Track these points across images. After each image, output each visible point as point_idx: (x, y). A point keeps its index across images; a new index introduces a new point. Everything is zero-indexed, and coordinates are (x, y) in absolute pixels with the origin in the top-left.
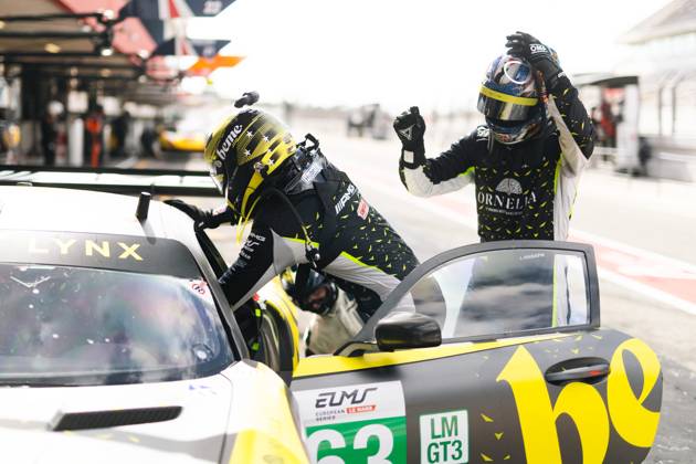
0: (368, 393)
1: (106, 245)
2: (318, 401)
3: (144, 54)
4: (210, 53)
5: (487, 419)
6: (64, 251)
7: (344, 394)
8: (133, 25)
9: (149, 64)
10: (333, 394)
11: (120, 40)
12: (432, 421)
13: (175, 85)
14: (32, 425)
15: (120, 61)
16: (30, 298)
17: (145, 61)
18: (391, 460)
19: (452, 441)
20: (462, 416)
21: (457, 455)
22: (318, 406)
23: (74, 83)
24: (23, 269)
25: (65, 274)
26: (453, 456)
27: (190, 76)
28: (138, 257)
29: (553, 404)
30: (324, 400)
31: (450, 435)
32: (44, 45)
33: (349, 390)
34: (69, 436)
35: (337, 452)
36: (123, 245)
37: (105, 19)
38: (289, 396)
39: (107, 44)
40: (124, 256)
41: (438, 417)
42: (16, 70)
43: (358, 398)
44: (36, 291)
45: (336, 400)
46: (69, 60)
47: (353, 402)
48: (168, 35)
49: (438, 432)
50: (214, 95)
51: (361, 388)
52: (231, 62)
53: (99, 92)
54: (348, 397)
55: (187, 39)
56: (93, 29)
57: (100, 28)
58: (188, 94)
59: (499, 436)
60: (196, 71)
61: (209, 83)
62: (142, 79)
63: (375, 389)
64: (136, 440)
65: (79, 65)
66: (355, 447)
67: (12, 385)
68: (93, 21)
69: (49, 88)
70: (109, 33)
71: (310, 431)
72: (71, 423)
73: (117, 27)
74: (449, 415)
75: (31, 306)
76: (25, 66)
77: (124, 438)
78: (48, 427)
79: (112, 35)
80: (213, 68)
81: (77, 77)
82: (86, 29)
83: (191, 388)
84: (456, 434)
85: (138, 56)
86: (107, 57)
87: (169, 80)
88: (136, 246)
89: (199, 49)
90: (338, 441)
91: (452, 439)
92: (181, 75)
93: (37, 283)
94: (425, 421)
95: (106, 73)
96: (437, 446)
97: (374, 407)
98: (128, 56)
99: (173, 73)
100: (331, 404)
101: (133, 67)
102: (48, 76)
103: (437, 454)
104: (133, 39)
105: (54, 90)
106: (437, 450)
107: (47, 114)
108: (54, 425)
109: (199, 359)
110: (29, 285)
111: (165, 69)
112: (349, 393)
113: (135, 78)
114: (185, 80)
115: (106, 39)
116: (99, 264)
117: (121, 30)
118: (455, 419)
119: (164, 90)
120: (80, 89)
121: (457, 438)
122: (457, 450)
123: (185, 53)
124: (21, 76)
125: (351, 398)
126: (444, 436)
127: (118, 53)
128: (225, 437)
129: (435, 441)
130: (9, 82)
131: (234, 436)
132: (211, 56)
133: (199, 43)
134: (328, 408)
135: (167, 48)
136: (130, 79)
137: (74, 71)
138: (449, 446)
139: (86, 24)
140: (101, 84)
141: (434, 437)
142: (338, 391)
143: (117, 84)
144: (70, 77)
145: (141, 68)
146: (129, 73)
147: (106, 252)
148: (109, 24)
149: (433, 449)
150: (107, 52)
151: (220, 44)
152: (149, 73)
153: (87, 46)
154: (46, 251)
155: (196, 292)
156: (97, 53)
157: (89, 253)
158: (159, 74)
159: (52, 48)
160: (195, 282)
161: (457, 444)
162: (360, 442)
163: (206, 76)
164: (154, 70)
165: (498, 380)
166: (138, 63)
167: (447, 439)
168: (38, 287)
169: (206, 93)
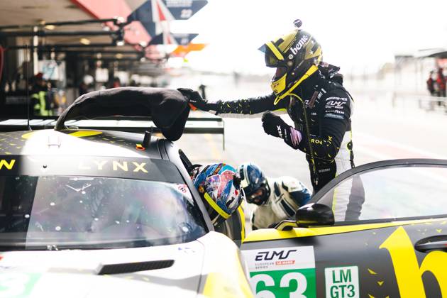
0: (291, 253)
1: (125, 163)
2: (257, 257)
3: (144, 44)
4: (186, 42)
5: (372, 272)
6: (100, 168)
7: (275, 253)
8: (136, 26)
9: (147, 50)
10: (267, 253)
11: (128, 35)
12: (333, 272)
13: (164, 63)
14: (85, 272)
15: (129, 48)
16: (79, 197)
17: (144, 48)
18: (306, 296)
19: (348, 285)
20: (355, 270)
21: (351, 294)
22: (257, 260)
23: (99, 63)
24: (76, 179)
25: (100, 182)
26: (349, 295)
27: (172, 57)
28: (145, 171)
29: (420, 264)
30: (261, 256)
31: (346, 281)
32: (79, 39)
33: (278, 250)
34: (106, 277)
35: (270, 288)
36: (136, 164)
37: (118, 23)
38: (239, 254)
39: (121, 39)
40: (136, 170)
41: (337, 270)
42: (62, 56)
43: (284, 255)
44: (84, 193)
45: (269, 256)
46: (95, 49)
47: (280, 258)
48: (158, 31)
49: (338, 278)
50: (189, 68)
51: (286, 250)
52: (199, 47)
53: (115, 69)
54: (277, 255)
55: (171, 34)
56: (111, 29)
57: (116, 28)
58: (172, 68)
59: (380, 283)
60: (177, 53)
61: (185, 61)
62: (143, 60)
63: (295, 251)
64: (147, 279)
65: (102, 52)
66: (281, 286)
67: (71, 249)
68: (111, 24)
69: (84, 67)
70: (122, 31)
71: (252, 274)
72: (108, 270)
73: (126, 27)
74: (345, 269)
75: (81, 202)
76: (67, 53)
77: (141, 278)
78: (94, 273)
79: (123, 32)
80: (187, 51)
81: (101, 59)
82: (107, 29)
83: (180, 249)
84: (350, 281)
85: (140, 45)
86: (120, 46)
87: (159, 60)
88: (143, 164)
89: (178, 40)
90: (269, 281)
91: (348, 283)
92: (167, 57)
93: (84, 188)
94: (328, 272)
95: (119, 56)
96: (337, 288)
97: (294, 262)
98: (133, 45)
99: (162, 55)
100: (266, 259)
101: (137, 52)
102: (82, 59)
103: (337, 293)
104: (137, 34)
105: (87, 68)
106: (337, 290)
107: (83, 83)
108: (99, 271)
109: (184, 232)
110: (78, 190)
111: (158, 53)
112: (278, 253)
113: (138, 59)
114: (170, 59)
115: (119, 35)
116: (122, 176)
117: (129, 29)
118: (349, 271)
119: (157, 66)
120: (103, 67)
121: (351, 283)
122: (352, 291)
123: (170, 43)
124: (65, 59)
125: (279, 256)
126: (341, 281)
127: (127, 43)
128: (201, 276)
129: (336, 284)
130: (59, 64)
131: (206, 276)
132: (186, 44)
133: (178, 36)
134: (263, 261)
135: (158, 40)
136: (135, 60)
137: (99, 56)
138: (345, 288)
139: (106, 25)
140: (116, 63)
141: (334, 282)
143: (127, 63)
144: (97, 59)
145: (142, 53)
146: (134, 56)
147: (125, 168)
148: (121, 25)
149: (334, 290)
150: (120, 44)
151: (191, 37)
152: (147, 55)
153: (108, 40)
154: (89, 168)
155: (180, 192)
156: (114, 44)
157: (115, 169)
158: (153, 56)
159: (85, 41)
160: (180, 185)
161: (351, 288)
162: (285, 282)
163: (184, 57)
164: (150, 53)
165: (380, 247)
166: (140, 50)
167: (344, 283)
168: (85, 190)
169: (183, 68)
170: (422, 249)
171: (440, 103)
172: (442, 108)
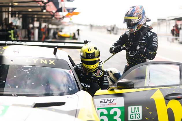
0: (114, 100)
1: (46, 60)
2: (101, 102)
3: (54, 11)
4: (71, 11)
5: (147, 108)
6: (35, 62)
7: (108, 100)
8: (51, 4)
9: (55, 14)
10: (105, 100)
11: (48, 8)
12: (132, 108)
13: (62, 20)
14: (27, 106)
15: (48, 13)
16: (27, 74)
17: (54, 13)
18: (120, 118)
19: (137, 114)
20: (140, 107)
21: (138, 117)
22: (100, 103)
23: (36, 19)
24: (25, 66)
25: (35, 68)
26: (137, 118)
27: (66, 18)
28: (54, 64)
29: (166, 105)
30: (102, 101)
31: (137, 112)
32: (28, 9)
33: (109, 99)
34: (37, 109)
35: (105, 115)
36: (50, 61)
37: (44, 2)
38: (93, 100)
39: (45, 9)
40: (50, 63)
41: (133, 107)
42: (21, 16)
43: (112, 101)
44: (28, 72)
45: (105, 102)
46: (34, 13)
47: (110, 102)
48: (60, 7)
49: (133, 111)
50: (72, 22)
51: (112, 99)
52: (77, 14)
53: (42, 22)
54: (109, 101)
55: (66, 8)
57: (43, 5)
58: (65, 22)
59: (150, 113)
60: (67, 16)
61: (71, 19)
62: (53, 18)
63: (116, 99)
64: (54, 110)
65: (37, 15)
66: (110, 114)
67: (22, 96)
68: (41, 3)
69: (29, 21)
70: (45, 6)
71: (98, 109)
72: (37, 105)
73: (47, 4)
74: (136, 107)
75: (27, 76)
76: (23, 15)
77: (51, 110)
78: (32, 107)
79: (46, 6)
80: (72, 15)
81: (37, 18)
82: (39, 5)
83: (68, 97)
84: (138, 112)
85: (52, 12)
88: (53, 61)
89: (68, 10)
90: (106, 112)
91: (137, 113)
92: (64, 17)
93: (28, 70)
94: (130, 108)
95: (44, 16)
96: (133, 115)
97: (116, 104)
98: (50, 12)
99: (61, 17)
100: (104, 102)
101: (51, 15)
102: (29, 17)
103: (133, 117)
104: (51, 8)
105: (31, 21)
106: (133, 116)
107: (29, 27)
108: (33, 106)
109: (70, 90)
110: (26, 71)
111: (59, 15)
112: (109, 100)
113: (52, 18)
114: (64, 19)
116: (44, 65)
117: (48, 5)
118: (138, 108)
119: (59, 21)
120: (37, 21)
121: (139, 113)
123: (65, 11)
124: (22, 17)
126: (135, 112)
127: (47, 11)
128: (77, 110)
129: (132, 113)
130: (19, 19)
131: (79, 110)
132: (71, 12)
134: (103, 103)
135: (60, 10)
136: (50, 18)
137: (36, 16)
138: (136, 115)
139: (39, 4)
140: (42, 19)
141: (132, 112)
142: (106, 99)
143: (47, 19)
144: (35, 18)
145: (53, 16)
146: (50, 17)
147: (46, 62)
149: (132, 115)
150: (45, 11)
151: (74, 9)
152: (55, 16)
153: (39, 9)
154: (30, 62)
155: (69, 73)
156: (42, 11)
157: (41, 62)
159: (30, 10)
160: (69, 70)
161: (138, 115)
162: (112, 112)
163: (70, 18)
164: (57, 16)
165: (151, 98)
166: (52, 14)
167: (136, 113)
168: (29, 71)
169: (70, 22)
170: (167, 99)
171: (176, 39)
172: (177, 41)
